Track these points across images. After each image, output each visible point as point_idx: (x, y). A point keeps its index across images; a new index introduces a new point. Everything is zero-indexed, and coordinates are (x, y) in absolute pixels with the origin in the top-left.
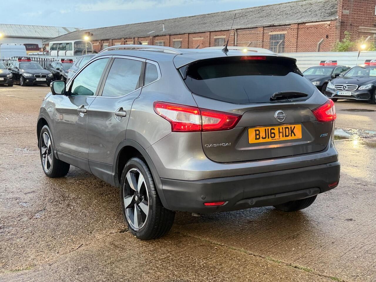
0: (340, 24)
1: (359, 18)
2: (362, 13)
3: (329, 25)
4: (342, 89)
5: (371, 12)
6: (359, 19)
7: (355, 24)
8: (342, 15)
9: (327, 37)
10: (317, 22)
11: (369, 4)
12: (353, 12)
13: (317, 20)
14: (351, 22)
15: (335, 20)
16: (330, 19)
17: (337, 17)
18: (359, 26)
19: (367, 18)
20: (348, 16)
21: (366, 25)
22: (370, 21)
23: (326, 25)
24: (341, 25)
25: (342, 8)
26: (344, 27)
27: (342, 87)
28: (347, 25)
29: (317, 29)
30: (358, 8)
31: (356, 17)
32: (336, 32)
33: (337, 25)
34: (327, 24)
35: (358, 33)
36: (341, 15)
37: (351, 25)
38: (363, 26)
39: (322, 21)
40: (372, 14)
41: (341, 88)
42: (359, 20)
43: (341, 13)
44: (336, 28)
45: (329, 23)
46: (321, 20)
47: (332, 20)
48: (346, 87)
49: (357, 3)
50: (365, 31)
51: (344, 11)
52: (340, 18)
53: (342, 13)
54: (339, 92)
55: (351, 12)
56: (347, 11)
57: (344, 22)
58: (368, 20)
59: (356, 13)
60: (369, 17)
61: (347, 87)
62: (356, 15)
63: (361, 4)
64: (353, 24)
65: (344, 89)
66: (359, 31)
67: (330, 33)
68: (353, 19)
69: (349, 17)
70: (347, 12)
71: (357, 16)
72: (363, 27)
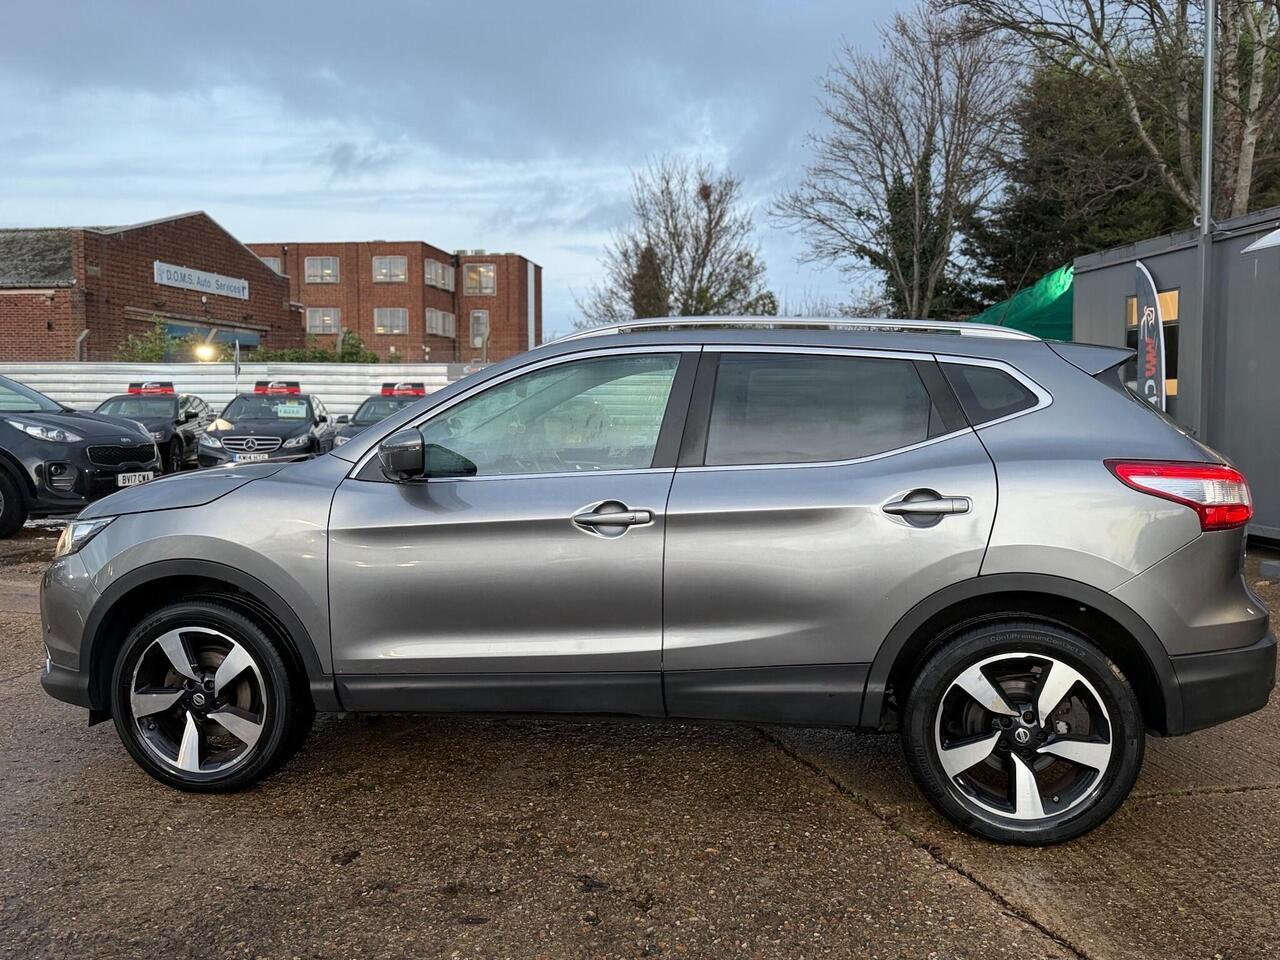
0: (84, 298)
1: (122, 286)
2: (127, 277)
3: (52, 299)
4: (244, 447)
5: (147, 275)
6: (123, 289)
7: (117, 301)
8: (86, 278)
9: (50, 327)
10: (15, 288)
11: (140, 258)
12: (110, 273)
13: (17, 285)
14: (106, 294)
15: (67, 287)
16: (54, 284)
17: (74, 282)
18: (124, 305)
19: (140, 289)
20: (98, 279)
21: (139, 304)
22: (146, 295)
23: (44, 298)
24: (87, 300)
25: (85, 260)
26: (93, 306)
27: (245, 443)
28: (98, 301)
29: (16, 305)
30: (119, 264)
31: (116, 285)
32: (74, 316)
33: (75, 299)
34: (44, 295)
35: (123, 321)
36: (82, 277)
37: (107, 301)
38: (133, 306)
39: (30, 288)
40: (149, 280)
41: (242, 445)
42: (125, 292)
43: (82, 271)
44: (74, 307)
45: (50, 292)
46: (27, 285)
47: (59, 287)
48: (253, 443)
49: (115, 253)
50: (138, 318)
51: (89, 268)
52: (83, 283)
53: (86, 271)
54: (238, 455)
55: (105, 272)
56: (95, 268)
57: (92, 294)
58: (142, 292)
59: (115, 274)
60: (143, 287)
61: (256, 443)
62: (115, 280)
63: (124, 255)
64: (112, 301)
65: (250, 447)
66: (126, 317)
67: (57, 316)
68: (110, 289)
69: (100, 282)
70: (95, 270)
71: (119, 282)
72: (132, 309)
